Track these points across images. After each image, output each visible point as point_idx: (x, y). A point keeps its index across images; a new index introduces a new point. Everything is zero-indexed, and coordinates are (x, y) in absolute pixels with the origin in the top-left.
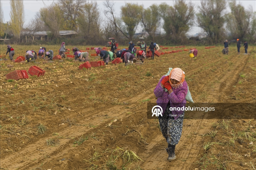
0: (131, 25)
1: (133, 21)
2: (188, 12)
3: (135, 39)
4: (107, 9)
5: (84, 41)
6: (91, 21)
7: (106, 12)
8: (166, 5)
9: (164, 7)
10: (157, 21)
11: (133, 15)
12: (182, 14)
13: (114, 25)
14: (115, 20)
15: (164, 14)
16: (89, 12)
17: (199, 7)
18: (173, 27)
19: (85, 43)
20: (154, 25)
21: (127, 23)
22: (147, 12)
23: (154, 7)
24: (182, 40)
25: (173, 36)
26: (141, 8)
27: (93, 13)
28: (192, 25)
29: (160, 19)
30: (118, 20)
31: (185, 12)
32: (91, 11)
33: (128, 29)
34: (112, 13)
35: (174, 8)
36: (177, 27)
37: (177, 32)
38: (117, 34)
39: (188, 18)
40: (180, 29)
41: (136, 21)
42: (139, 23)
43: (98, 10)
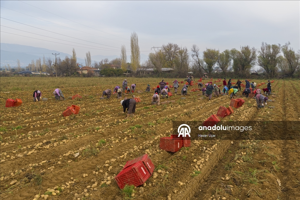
0: (210, 64)
1: (212, 62)
2: (251, 55)
3: (212, 74)
4: (194, 53)
5: (177, 75)
6: (183, 61)
7: (193, 56)
8: (236, 50)
9: (234, 52)
10: (229, 61)
11: (212, 58)
12: (247, 57)
13: (198, 64)
14: (199, 61)
15: (234, 57)
16: (182, 55)
17: (259, 52)
18: (241, 66)
19: (178, 76)
20: (226, 64)
21: (207, 63)
22: (222, 55)
23: (226, 52)
24: (247, 75)
25: (240, 72)
26: (218, 52)
27: (184, 56)
28: (254, 64)
29: (231, 60)
30: (201, 61)
31: (249, 55)
32: (183, 55)
33: (208, 67)
34: (197, 56)
35: (241, 53)
36: (243, 66)
37: (243, 69)
38: (200, 70)
39: (251, 60)
40: (245, 67)
41: (214, 61)
42: (216, 63)
43: (188, 54)
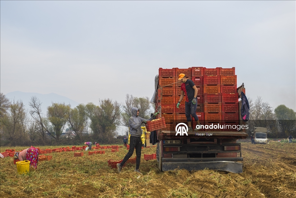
0: (58, 125)
1: (60, 121)
2: (114, 111)
3: (62, 139)
4: (33, 109)
5: (9, 143)
6: (15, 122)
7: (32, 113)
8: (93, 105)
9: (90, 107)
10: (84, 120)
11: (60, 116)
12: (109, 114)
13: (41, 126)
14: (41, 120)
15: (91, 114)
16: (14, 112)
17: (124, 107)
18: (100, 127)
19: (10, 144)
20: (81, 124)
21: (53, 123)
22: (74, 112)
23: (81, 107)
24: (109, 139)
25: (100, 135)
26: (68, 108)
27: (18, 114)
28: (118, 124)
29: (87, 119)
30: (45, 120)
31: (112, 112)
32: (17, 112)
33: (55, 129)
34: (39, 114)
35: (101, 108)
36: (104, 127)
37: (104, 132)
38: (43, 134)
39: (114, 118)
40: (107, 128)
41: (63, 121)
42: (67, 123)
43: (24, 111)
